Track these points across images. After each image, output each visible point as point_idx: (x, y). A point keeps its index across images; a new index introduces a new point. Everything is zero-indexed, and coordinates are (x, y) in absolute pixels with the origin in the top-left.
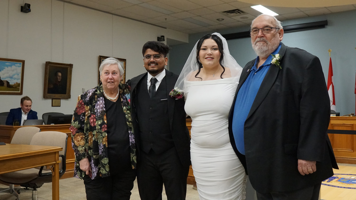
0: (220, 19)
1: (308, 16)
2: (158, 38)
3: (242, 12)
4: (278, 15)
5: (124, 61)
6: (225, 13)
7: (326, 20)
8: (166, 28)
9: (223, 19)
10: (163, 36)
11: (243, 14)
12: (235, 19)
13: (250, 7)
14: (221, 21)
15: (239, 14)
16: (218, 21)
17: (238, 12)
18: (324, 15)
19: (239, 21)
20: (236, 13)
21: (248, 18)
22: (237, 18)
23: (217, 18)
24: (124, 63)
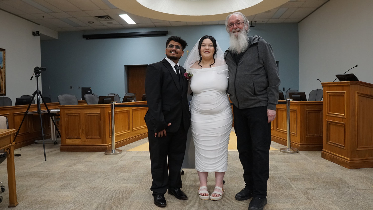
0: (90, 22)
1: (156, 27)
2: (33, 32)
3: (111, 18)
4: (135, 23)
5: (3, 51)
6: (97, 18)
7: (167, 30)
8: (39, 25)
9: (93, 22)
10: (38, 32)
11: (111, 20)
12: (102, 23)
13: (118, 15)
14: (91, 23)
15: (107, 19)
16: (89, 23)
17: (107, 18)
18: (166, 27)
19: (104, 25)
20: (106, 18)
21: (113, 23)
22: (104, 23)
23: (89, 21)
24: (4, 52)
